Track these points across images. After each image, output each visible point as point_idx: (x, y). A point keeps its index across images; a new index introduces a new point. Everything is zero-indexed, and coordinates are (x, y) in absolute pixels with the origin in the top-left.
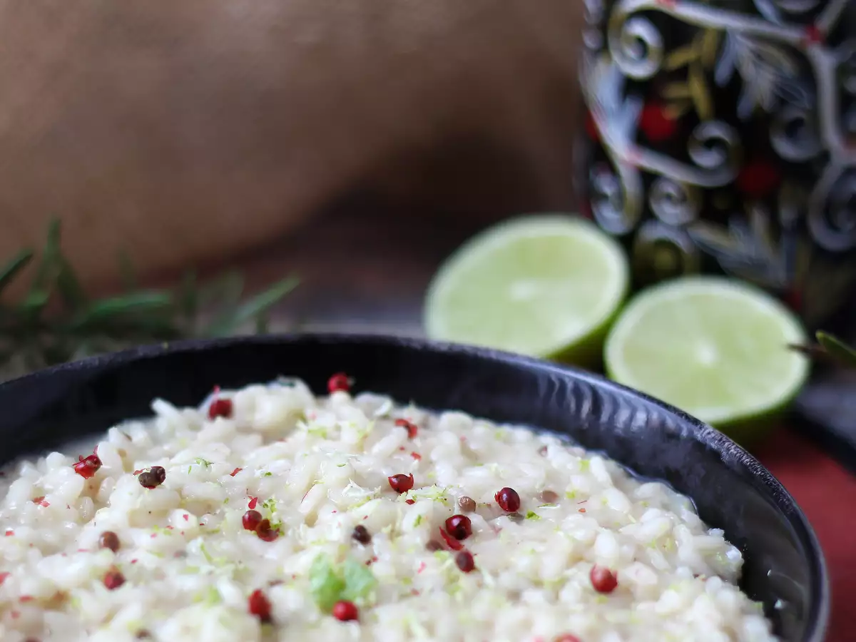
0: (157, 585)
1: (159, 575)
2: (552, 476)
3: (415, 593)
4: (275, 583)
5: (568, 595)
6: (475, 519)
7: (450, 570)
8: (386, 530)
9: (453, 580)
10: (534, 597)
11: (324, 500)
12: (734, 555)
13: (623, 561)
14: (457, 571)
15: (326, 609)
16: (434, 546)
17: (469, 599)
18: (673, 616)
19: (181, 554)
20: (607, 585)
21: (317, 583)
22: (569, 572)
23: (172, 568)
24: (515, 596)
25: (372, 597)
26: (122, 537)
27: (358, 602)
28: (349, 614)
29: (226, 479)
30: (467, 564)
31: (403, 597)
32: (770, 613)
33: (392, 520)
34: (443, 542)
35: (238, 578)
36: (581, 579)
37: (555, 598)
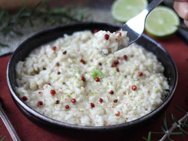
0: (66, 74)
1: (66, 71)
2: (133, 52)
3: (109, 75)
4: (86, 73)
5: (135, 77)
6: (119, 61)
7: (115, 71)
8: (104, 63)
9: (115, 73)
10: (129, 77)
11: (94, 57)
12: (163, 68)
13: (144, 70)
14: (116, 72)
15: (94, 79)
16: (113, 66)
17: (118, 77)
18: (152, 81)
19: (70, 67)
20: (141, 75)
21: (93, 74)
22: (135, 72)
23: (68, 70)
24: (126, 77)
25: (102, 77)
26: (60, 63)
27: (100, 78)
28: (98, 80)
29: (77, 52)
30: (118, 70)
31: (107, 76)
32: (168, 80)
33: (105, 61)
34: (114, 65)
35: (80, 72)
36: (137, 74)
37: (132, 77)
